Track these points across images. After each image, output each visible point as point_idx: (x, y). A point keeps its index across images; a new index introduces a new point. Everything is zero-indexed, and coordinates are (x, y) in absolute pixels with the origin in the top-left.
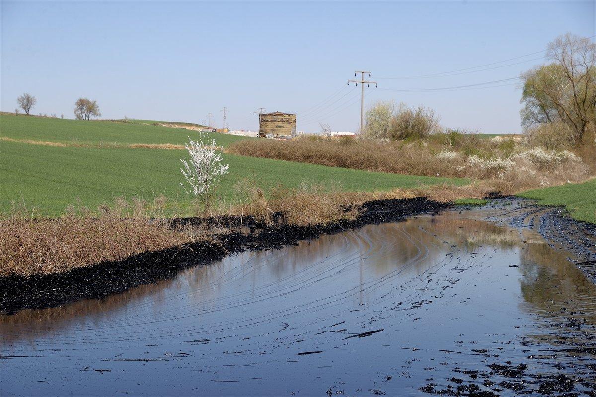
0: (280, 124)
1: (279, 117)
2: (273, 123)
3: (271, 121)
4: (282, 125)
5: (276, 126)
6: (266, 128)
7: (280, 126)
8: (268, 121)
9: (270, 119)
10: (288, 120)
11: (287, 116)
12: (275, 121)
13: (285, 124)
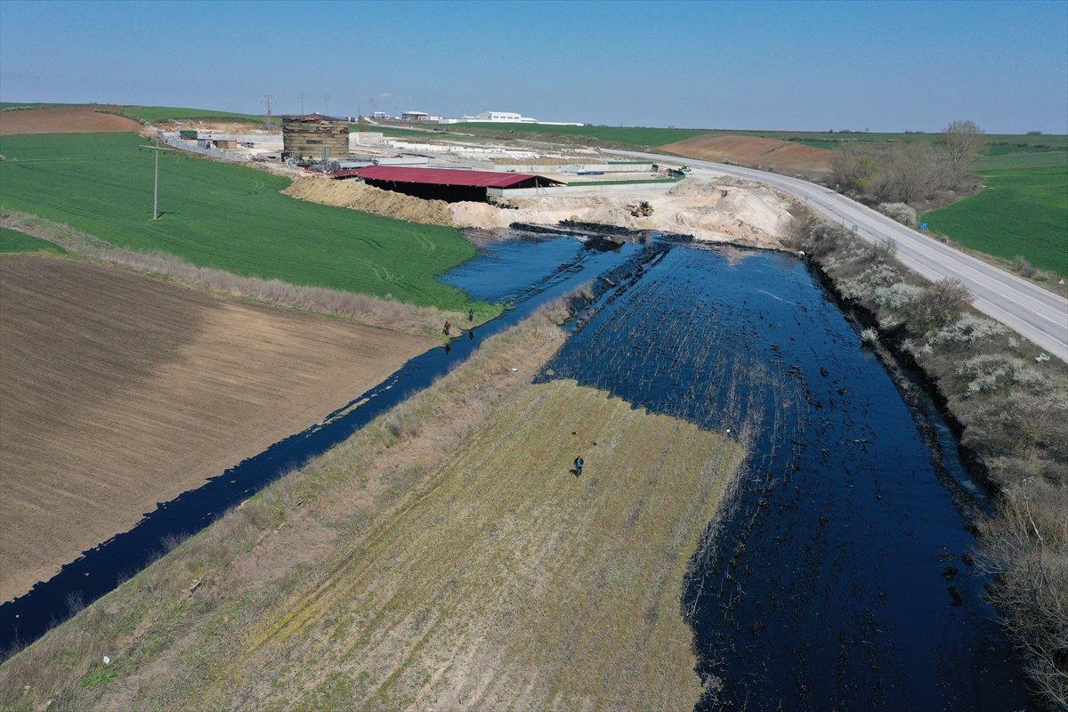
0: (315, 137)
1: (311, 125)
2: (302, 135)
3: (299, 132)
4: (318, 139)
5: (308, 142)
6: (292, 145)
7: (314, 142)
8: (293, 131)
9: (297, 129)
10: (329, 131)
11: (327, 122)
12: (306, 132)
13: (323, 138)
